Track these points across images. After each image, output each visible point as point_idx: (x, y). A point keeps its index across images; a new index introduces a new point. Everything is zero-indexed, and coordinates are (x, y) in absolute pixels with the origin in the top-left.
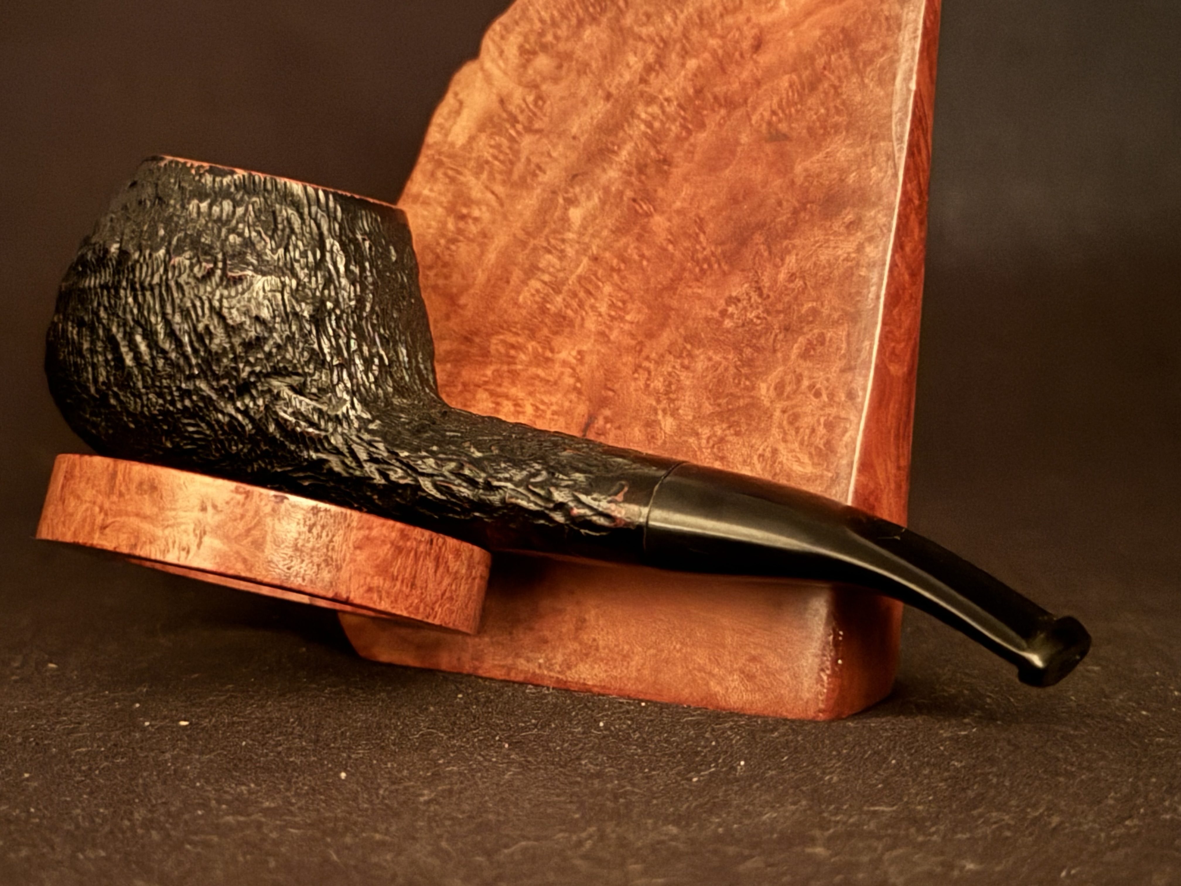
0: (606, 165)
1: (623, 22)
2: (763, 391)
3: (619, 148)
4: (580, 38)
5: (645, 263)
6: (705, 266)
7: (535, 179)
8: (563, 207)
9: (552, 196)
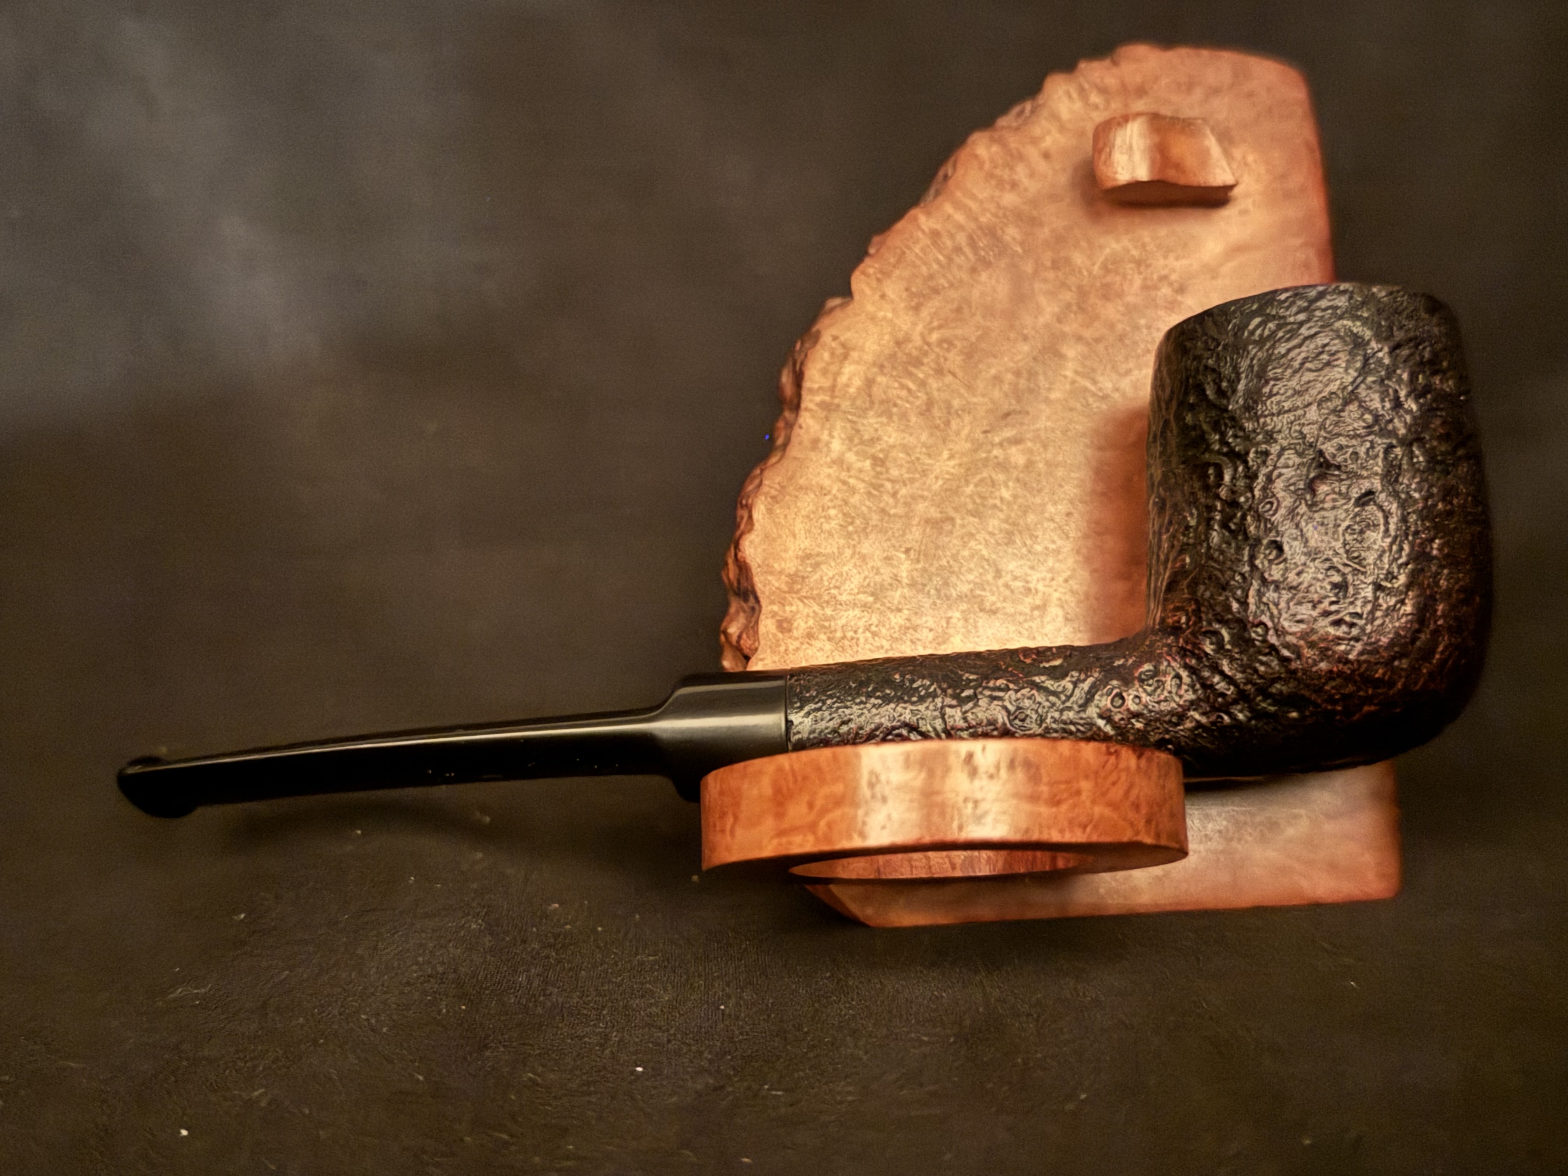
0: (1040, 404)
1: (1022, 266)
3: (1051, 387)
4: (979, 283)
7: (959, 420)
8: (1001, 444)
9: (984, 435)
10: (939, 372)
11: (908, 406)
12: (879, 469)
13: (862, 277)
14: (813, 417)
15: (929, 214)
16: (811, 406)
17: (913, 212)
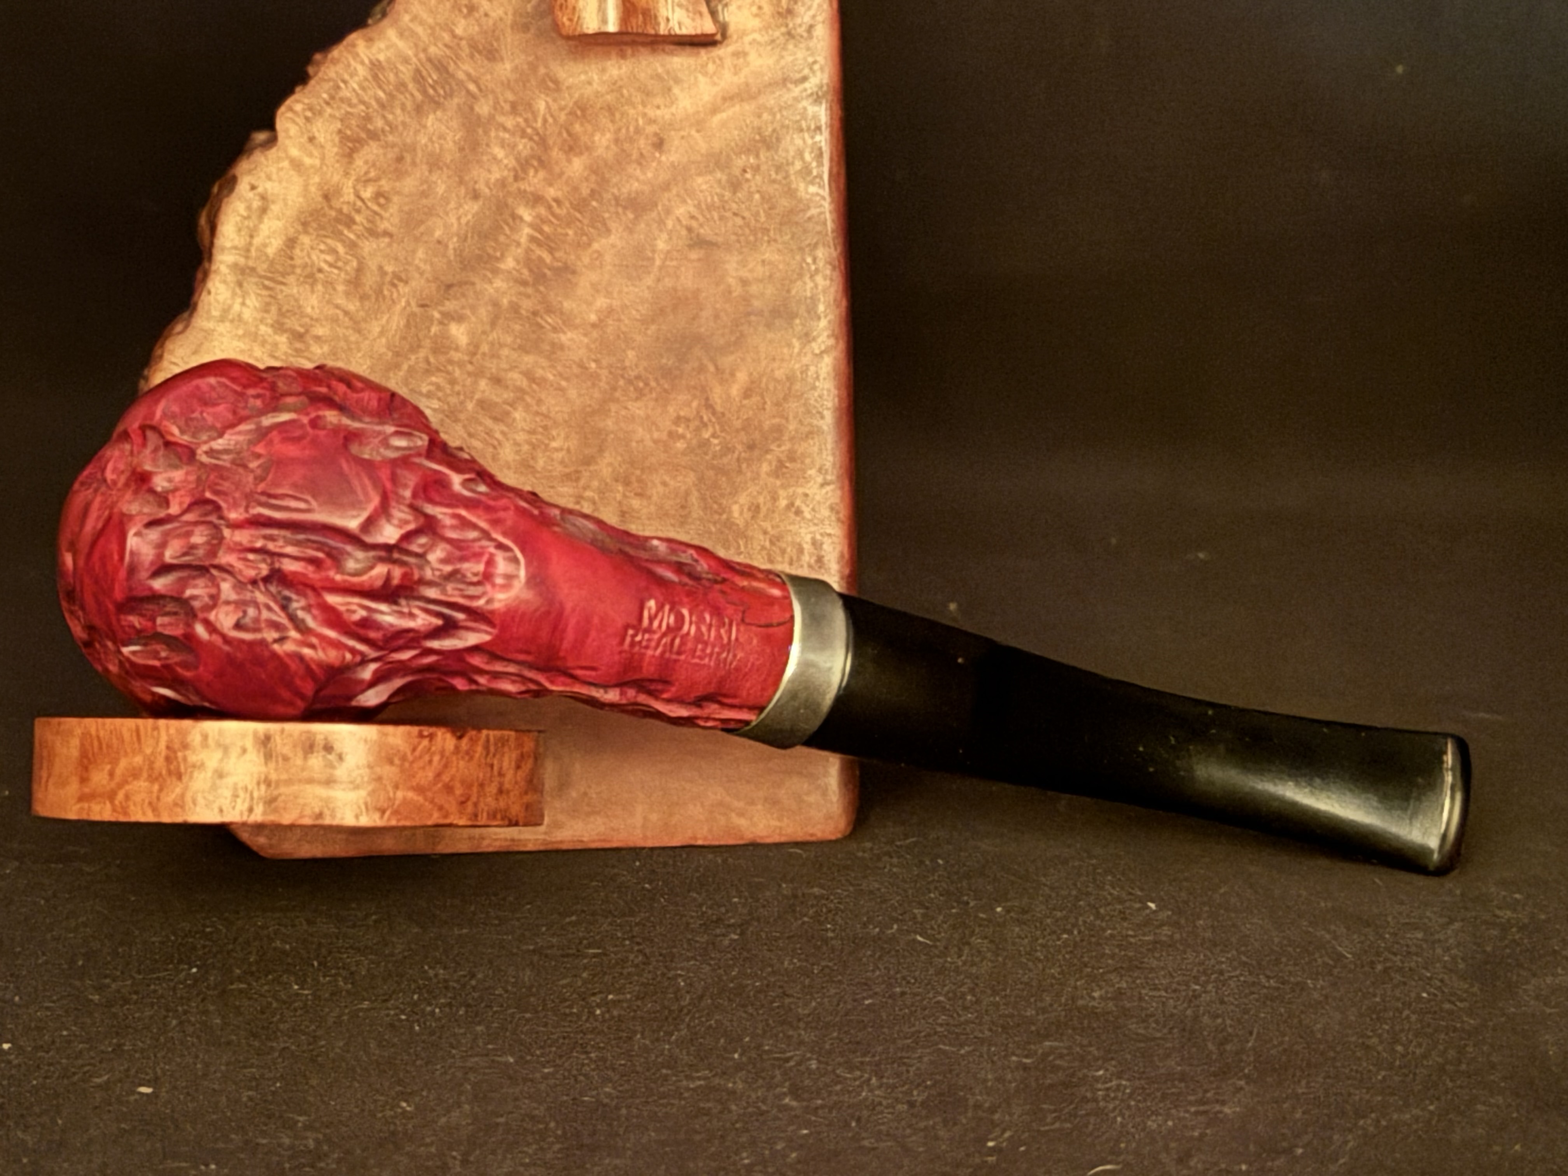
0: (489, 275)
1: (477, 109)
2: (736, 514)
3: (502, 255)
4: (425, 127)
5: (564, 383)
6: (641, 385)
7: (394, 290)
8: (441, 323)
9: (422, 309)
10: (373, 233)
11: (336, 271)
12: (298, 345)
13: (290, 115)
14: (224, 282)
15: (370, 40)
16: (223, 269)
17: (353, 37)
